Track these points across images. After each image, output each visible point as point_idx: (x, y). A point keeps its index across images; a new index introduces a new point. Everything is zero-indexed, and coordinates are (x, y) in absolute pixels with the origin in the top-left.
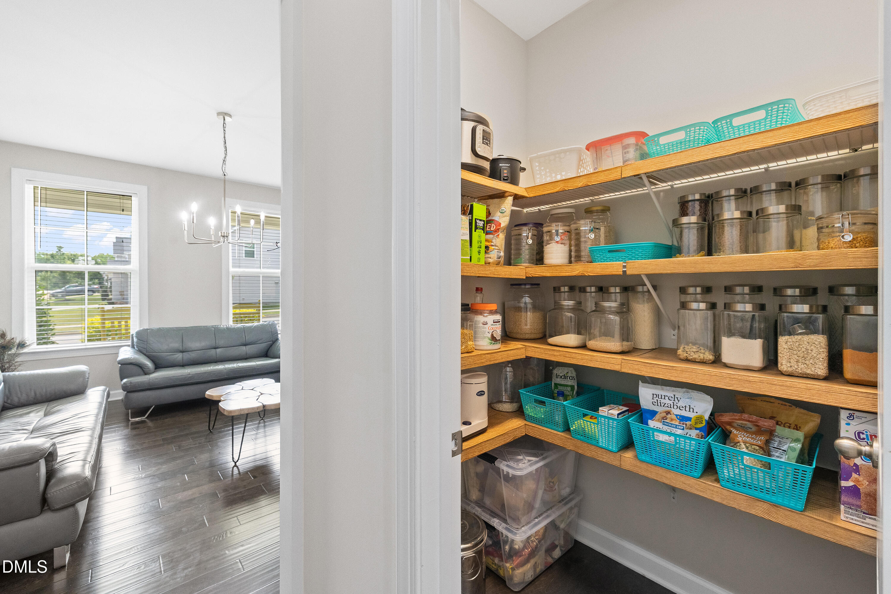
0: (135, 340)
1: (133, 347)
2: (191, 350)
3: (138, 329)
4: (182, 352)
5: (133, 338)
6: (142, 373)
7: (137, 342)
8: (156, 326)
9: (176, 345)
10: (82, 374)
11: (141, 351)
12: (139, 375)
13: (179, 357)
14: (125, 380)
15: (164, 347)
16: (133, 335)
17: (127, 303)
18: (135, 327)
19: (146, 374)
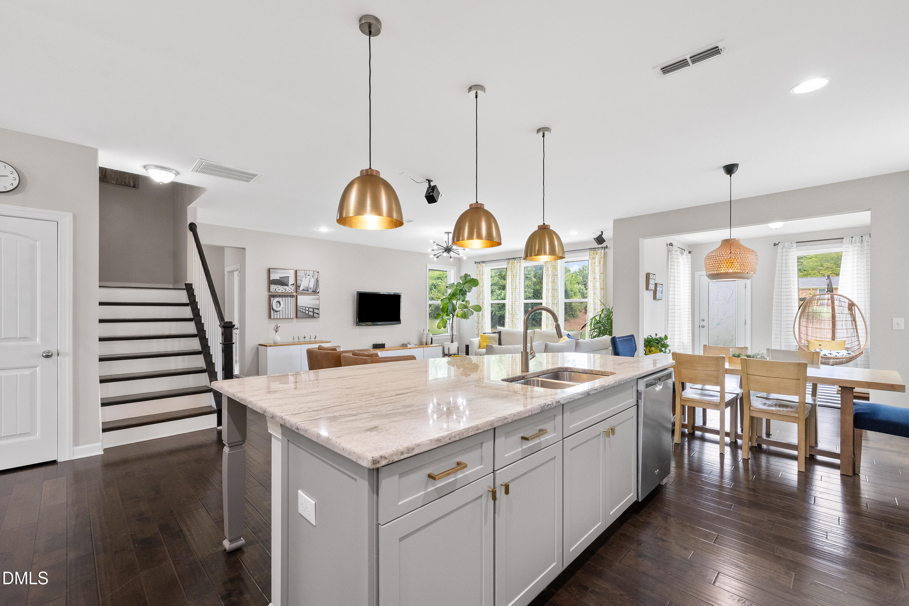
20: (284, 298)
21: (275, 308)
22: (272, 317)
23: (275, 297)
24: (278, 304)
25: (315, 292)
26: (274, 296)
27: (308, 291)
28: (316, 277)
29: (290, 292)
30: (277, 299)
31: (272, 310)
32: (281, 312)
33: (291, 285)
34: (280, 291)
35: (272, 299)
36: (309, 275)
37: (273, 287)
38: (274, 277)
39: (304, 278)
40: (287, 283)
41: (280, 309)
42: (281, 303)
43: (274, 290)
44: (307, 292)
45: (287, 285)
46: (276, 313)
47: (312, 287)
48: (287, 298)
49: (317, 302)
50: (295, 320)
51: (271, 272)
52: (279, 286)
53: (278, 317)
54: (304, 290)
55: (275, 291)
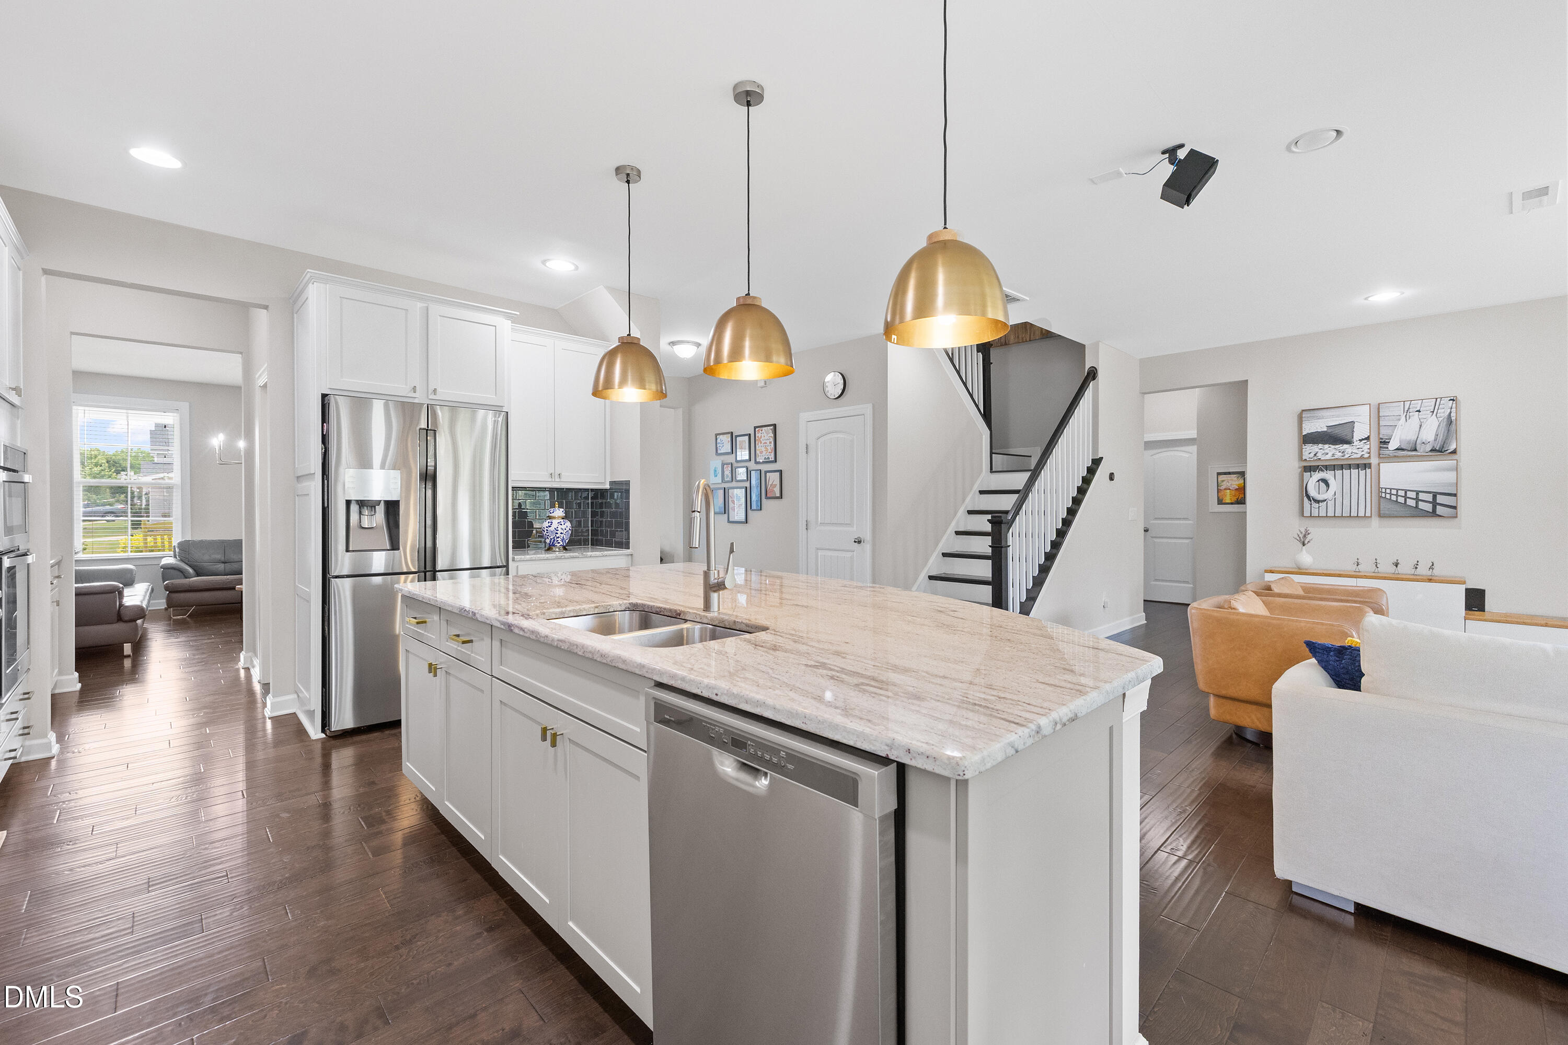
0: (177, 550)
1: (175, 557)
2: (232, 561)
3: (180, 540)
4: (224, 563)
5: (175, 549)
6: (183, 577)
7: (179, 553)
8: (198, 537)
9: (219, 557)
10: (130, 571)
11: (182, 560)
12: (181, 578)
13: (221, 567)
14: (166, 582)
15: (206, 558)
16: (174, 546)
17: (169, 516)
18: (176, 539)
19: (186, 578)
20: (1339, 473)
21: (1313, 492)
22: (1307, 513)
23: (1315, 471)
24: (1322, 484)
25: (1439, 451)
26: (1309, 469)
27: (1415, 450)
28: (1443, 413)
29: (1359, 456)
30: (1318, 475)
31: (1305, 498)
32: (1331, 504)
33: (1360, 440)
34: (1328, 457)
35: (1307, 475)
36: (1419, 411)
37: (1310, 450)
38: (1311, 427)
39: (1403, 418)
40: (1348, 438)
41: (1329, 495)
42: (1332, 482)
43: (1312, 455)
44: (1414, 453)
45: (1349, 442)
46: (1315, 505)
47: (1431, 438)
48: (1347, 472)
49: (1450, 477)
50: (1375, 521)
51: (1304, 419)
52: (1326, 446)
53: (1323, 514)
54: (1403, 450)
55: (1315, 458)
